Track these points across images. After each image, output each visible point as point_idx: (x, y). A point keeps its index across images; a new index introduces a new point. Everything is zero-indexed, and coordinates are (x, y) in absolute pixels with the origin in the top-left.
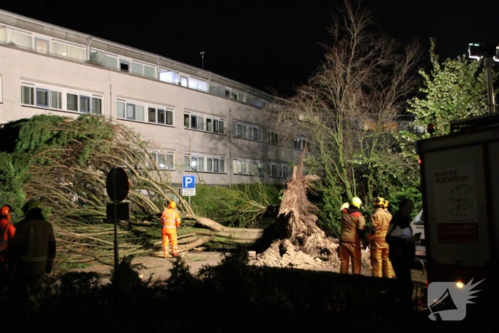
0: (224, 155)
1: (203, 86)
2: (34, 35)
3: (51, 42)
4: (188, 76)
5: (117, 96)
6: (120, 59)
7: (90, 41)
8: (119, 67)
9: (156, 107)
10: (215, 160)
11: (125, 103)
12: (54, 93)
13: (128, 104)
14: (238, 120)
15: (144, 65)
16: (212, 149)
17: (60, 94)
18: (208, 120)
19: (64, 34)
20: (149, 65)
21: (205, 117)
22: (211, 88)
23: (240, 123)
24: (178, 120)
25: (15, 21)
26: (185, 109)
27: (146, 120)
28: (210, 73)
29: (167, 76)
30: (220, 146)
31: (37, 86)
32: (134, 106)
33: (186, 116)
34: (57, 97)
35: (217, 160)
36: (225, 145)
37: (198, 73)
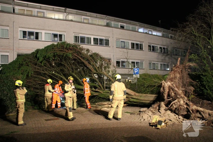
0: (169, 62)
1: (159, 34)
2: (83, 17)
3: (90, 19)
4: (152, 30)
5: (116, 38)
6: (120, 24)
7: (106, 17)
8: (119, 27)
9: (135, 42)
10: (164, 65)
11: (120, 41)
12: (88, 38)
13: (121, 41)
14: (175, 48)
15: (131, 26)
16: (162, 60)
17: (91, 38)
18: (160, 48)
19: (95, 16)
20: (134, 26)
21: (159, 46)
22: (163, 35)
23: (177, 49)
24: (146, 47)
25: (75, 12)
26: (148, 43)
27: (130, 48)
28: (163, 29)
29: (141, 30)
30: (167, 59)
31: (80, 35)
32: (124, 42)
33: (149, 46)
34: (89, 39)
35: (165, 65)
36: (169, 58)
37: (157, 29)
